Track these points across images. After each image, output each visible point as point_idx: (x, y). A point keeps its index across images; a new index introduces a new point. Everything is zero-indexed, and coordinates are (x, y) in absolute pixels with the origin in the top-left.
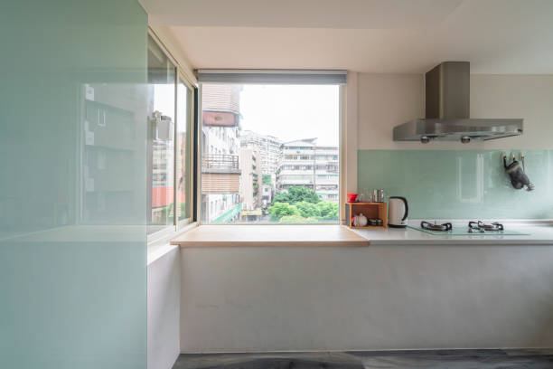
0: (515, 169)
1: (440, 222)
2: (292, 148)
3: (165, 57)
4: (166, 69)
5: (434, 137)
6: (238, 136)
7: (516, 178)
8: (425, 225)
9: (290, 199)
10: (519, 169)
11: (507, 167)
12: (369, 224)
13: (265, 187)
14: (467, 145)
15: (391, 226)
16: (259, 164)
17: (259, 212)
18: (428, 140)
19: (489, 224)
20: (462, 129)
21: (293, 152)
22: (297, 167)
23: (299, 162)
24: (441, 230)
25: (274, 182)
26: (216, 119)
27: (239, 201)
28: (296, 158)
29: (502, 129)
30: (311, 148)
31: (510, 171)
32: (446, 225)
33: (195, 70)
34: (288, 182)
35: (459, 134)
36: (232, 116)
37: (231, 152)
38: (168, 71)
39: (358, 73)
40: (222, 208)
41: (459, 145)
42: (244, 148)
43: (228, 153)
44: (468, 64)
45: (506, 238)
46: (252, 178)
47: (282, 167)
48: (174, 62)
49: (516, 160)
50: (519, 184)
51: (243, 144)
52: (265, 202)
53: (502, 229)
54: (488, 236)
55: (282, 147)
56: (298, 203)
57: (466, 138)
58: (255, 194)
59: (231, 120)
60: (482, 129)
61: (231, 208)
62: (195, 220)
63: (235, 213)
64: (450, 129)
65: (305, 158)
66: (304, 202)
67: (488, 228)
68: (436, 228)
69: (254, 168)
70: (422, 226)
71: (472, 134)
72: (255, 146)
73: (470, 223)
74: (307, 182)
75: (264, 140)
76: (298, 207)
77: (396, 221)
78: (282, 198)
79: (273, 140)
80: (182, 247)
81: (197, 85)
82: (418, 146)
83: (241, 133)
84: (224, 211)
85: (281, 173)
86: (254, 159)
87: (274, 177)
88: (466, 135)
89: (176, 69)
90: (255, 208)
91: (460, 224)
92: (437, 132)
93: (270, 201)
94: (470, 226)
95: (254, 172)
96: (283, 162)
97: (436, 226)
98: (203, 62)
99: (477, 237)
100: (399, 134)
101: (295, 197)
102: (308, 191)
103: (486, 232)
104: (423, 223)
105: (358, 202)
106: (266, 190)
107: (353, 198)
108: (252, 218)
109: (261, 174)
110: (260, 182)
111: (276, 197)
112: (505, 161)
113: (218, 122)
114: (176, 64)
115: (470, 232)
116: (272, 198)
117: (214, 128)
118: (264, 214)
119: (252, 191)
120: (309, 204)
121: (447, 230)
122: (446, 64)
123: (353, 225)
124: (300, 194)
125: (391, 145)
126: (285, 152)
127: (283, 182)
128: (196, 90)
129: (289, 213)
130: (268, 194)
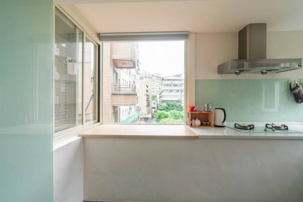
0: (297, 91)
1: (246, 124)
2: (168, 80)
3: (75, 27)
4: (76, 34)
5: (243, 71)
6: (138, 74)
7: (298, 96)
8: (237, 126)
9: (167, 109)
10: (300, 91)
11: (292, 90)
12: (202, 124)
13: (153, 102)
14: (265, 76)
15: (216, 126)
16: (150, 89)
17: (150, 116)
18: (240, 73)
19: (279, 126)
20: (262, 65)
21: (169, 82)
22: (171, 91)
23: (172, 88)
24: (247, 129)
25: (158, 99)
26: (123, 64)
27: (138, 109)
28: (170, 86)
29: (288, 65)
30: (179, 80)
31: (294, 92)
32: (250, 126)
33: (99, 34)
34: (166, 99)
35: (259, 69)
36: (132, 62)
37: (134, 83)
38: (78, 36)
39: (196, 33)
40: (129, 114)
41: (259, 76)
42: (141, 80)
43: (132, 83)
44: (266, 24)
45: (290, 135)
46: (146, 97)
47: (163, 91)
48: (82, 29)
49: (298, 85)
50: (300, 100)
51: (141, 78)
52: (153, 110)
53: (287, 129)
54: (278, 134)
55: (163, 79)
56: (171, 111)
57: (264, 71)
58: (148, 106)
59: (131, 65)
60: (274, 65)
61: (134, 114)
62: (99, 121)
63: (136, 116)
64: (253, 65)
65: (175, 85)
66: (174, 110)
67: (278, 128)
68: (244, 128)
69: (147, 91)
70: (235, 126)
71: (268, 68)
72: (148, 79)
73: (267, 124)
74: (177, 99)
75: (153, 76)
76: (171, 113)
77: (219, 123)
78: (162, 108)
79: (158, 76)
80: (84, 138)
81: (100, 43)
82: (233, 77)
83: (140, 72)
84: (131, 115)
85: (162, 94)
86: (147, 86)
87: (158, 96)
88: (264, 69)
89: (83, 33)
90: (148, 114)
91: (260, 125)
92: (245, 68)
93: (156, 110)
94: (266, 126)
95: (147, 93)
96: (163, 88)
97: (244, 127)
98: (104, 29)
99: (270, 134)
100: (221, 70)
101: (170, 108)
102: (177, 104)
103: (277, 131)
104: (235, 124)
105: (195, 111)
106: (154, 104)
107: (192, 109)
108: (146, 119)
109: (151, 94)
110: (150, 99)
111: (160, 108)
112: (290, 85)
113: (124, 66)
114: (83, 30)
115: (265, 130)
116: (157, 108)
117: (125, 69)
118: (153, 117)
119: (146, 104)
120: (177, 112)
121: (250, 129)
122: (251, 25)
123: (191, 125)
124: (173, 106)
125: (217, 77)
126: (164, 82)
127: (164, 99)
128: (99, 46)
129: (166, 117)
130: (155, 106)
